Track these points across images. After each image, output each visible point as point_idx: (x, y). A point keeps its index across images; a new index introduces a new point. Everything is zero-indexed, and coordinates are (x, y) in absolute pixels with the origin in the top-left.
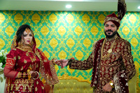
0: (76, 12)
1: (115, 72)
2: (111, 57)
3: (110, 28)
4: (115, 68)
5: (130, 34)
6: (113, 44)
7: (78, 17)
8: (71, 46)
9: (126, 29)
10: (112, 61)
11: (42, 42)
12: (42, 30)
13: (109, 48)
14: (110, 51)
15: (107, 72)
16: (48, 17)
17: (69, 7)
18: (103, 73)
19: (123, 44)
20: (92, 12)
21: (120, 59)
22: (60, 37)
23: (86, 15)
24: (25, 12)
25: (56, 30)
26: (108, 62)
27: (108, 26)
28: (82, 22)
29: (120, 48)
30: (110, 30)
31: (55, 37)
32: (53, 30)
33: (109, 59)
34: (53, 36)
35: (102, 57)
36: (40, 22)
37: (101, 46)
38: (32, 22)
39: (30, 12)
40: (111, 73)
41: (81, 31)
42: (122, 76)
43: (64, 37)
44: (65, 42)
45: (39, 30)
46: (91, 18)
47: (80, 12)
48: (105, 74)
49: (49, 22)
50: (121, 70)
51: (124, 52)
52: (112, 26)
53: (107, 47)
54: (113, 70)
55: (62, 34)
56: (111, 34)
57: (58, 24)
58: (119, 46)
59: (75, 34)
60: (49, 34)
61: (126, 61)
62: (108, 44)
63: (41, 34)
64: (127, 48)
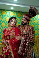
9: (36, 21)
13: (24, 30)
20: (22, 12)
29: (29, 30)
31: (4, 22)
53: (23, 29)
64: (32, 30)
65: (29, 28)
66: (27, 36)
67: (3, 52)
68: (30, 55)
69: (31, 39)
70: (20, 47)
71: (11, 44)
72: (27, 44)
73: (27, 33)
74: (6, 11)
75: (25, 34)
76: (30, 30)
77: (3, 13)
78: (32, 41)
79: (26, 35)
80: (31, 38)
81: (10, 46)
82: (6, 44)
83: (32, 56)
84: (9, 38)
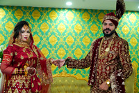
0: (76, 10)
1: (112, 71)
2: (108, 56)
3: (108, 26)
4: (112, 67)
5: (129, 33)
6: (111, 43)
7: (78, 14)
8: (70, 44)
9: (126, 29)
10: (109, 59)
11: (41, 39)
12: (42, 27)
13: (107, 47)
14: (107, 50)
15: (104, 70)
16: (48, 14)
17: (69, 4)
18: (100, 72)
19: (120, 43)
20: (92, 10)
21: (118, 58)
22: (60, 34)
23: (86, 13)
24: (25, 8)
25: (56, 27)
26: (105, 61)
27: (106, 24)
28: (82, 20)
29: (118, 47)
30: (108, 29)
32: (53, 27)
33: (107, 58)
34: (53, 33)
35: (100, 55)
36: (40, 18)
37: (99, 45)
38: (32, 18)
39: (30, 8)
40: (108, 72)
41: (81, 29)
42: (119, 75)
43: (64, 34)
44: (65, 39)
45: (39, 26)
46: (91, 16)
47: (80, 10)
48: (102, 73)
49: (49, 18)
50: (118, 69)
51: (121, 51)
52: (110, 24)
53: (105, 46)
54: (110, 69)
55: (61, 31)
56: (109, 32)
57: (58, 21)
59: (74, 32)
60: (49, 31)
61: (123, 60)
62: (106, 42)
63: (40, 31)
65: (118, 43)
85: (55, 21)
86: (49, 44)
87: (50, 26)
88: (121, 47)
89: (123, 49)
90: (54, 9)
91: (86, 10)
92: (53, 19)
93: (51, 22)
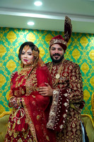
0: (38, 31)
13: (56, 73)
17: (31, 24)
19: (71, 68)
23: (49, 36)
25: (15, 50)
28: (45, 43)
29: (68, 72)
31: (13, 59)
41: (44, 53)
49: (7, 40)
53: (54, 72)
57: (17, 44)
58: (66, 70)
60: (6, 55)
62: (55, 68)
64: (75, 72)
65: (68, 68)
66: (65, 85)
67: (12, 126)
68: (74, 130)
69: (75, 91)
70: (52, 113)
71: (30, 105)
72: (66, 104)
73: (64, 79)
74: (17, 32)
75: (59, 83)
76: (70, 71)
77: (8, 36)
78: (77, 96)
79: (63, 83)
80: (75, 89)
81: (26, 110)
82: (18, 106)
83: (78, 132)
84: (23, 93)
85: (14, 43)
86: (6, 69)
87: (8, 50)
88: (72, 72)
89: (73, 74)
90: (12, 29)
91: (49, 32)
92: (12, 41)
93: (9, 44)
